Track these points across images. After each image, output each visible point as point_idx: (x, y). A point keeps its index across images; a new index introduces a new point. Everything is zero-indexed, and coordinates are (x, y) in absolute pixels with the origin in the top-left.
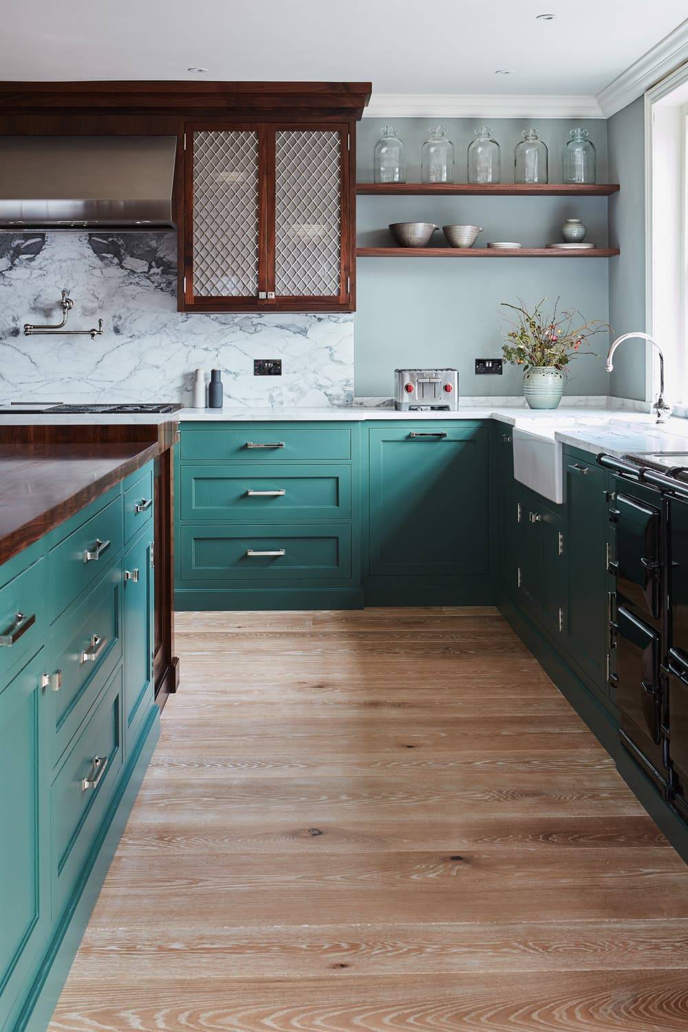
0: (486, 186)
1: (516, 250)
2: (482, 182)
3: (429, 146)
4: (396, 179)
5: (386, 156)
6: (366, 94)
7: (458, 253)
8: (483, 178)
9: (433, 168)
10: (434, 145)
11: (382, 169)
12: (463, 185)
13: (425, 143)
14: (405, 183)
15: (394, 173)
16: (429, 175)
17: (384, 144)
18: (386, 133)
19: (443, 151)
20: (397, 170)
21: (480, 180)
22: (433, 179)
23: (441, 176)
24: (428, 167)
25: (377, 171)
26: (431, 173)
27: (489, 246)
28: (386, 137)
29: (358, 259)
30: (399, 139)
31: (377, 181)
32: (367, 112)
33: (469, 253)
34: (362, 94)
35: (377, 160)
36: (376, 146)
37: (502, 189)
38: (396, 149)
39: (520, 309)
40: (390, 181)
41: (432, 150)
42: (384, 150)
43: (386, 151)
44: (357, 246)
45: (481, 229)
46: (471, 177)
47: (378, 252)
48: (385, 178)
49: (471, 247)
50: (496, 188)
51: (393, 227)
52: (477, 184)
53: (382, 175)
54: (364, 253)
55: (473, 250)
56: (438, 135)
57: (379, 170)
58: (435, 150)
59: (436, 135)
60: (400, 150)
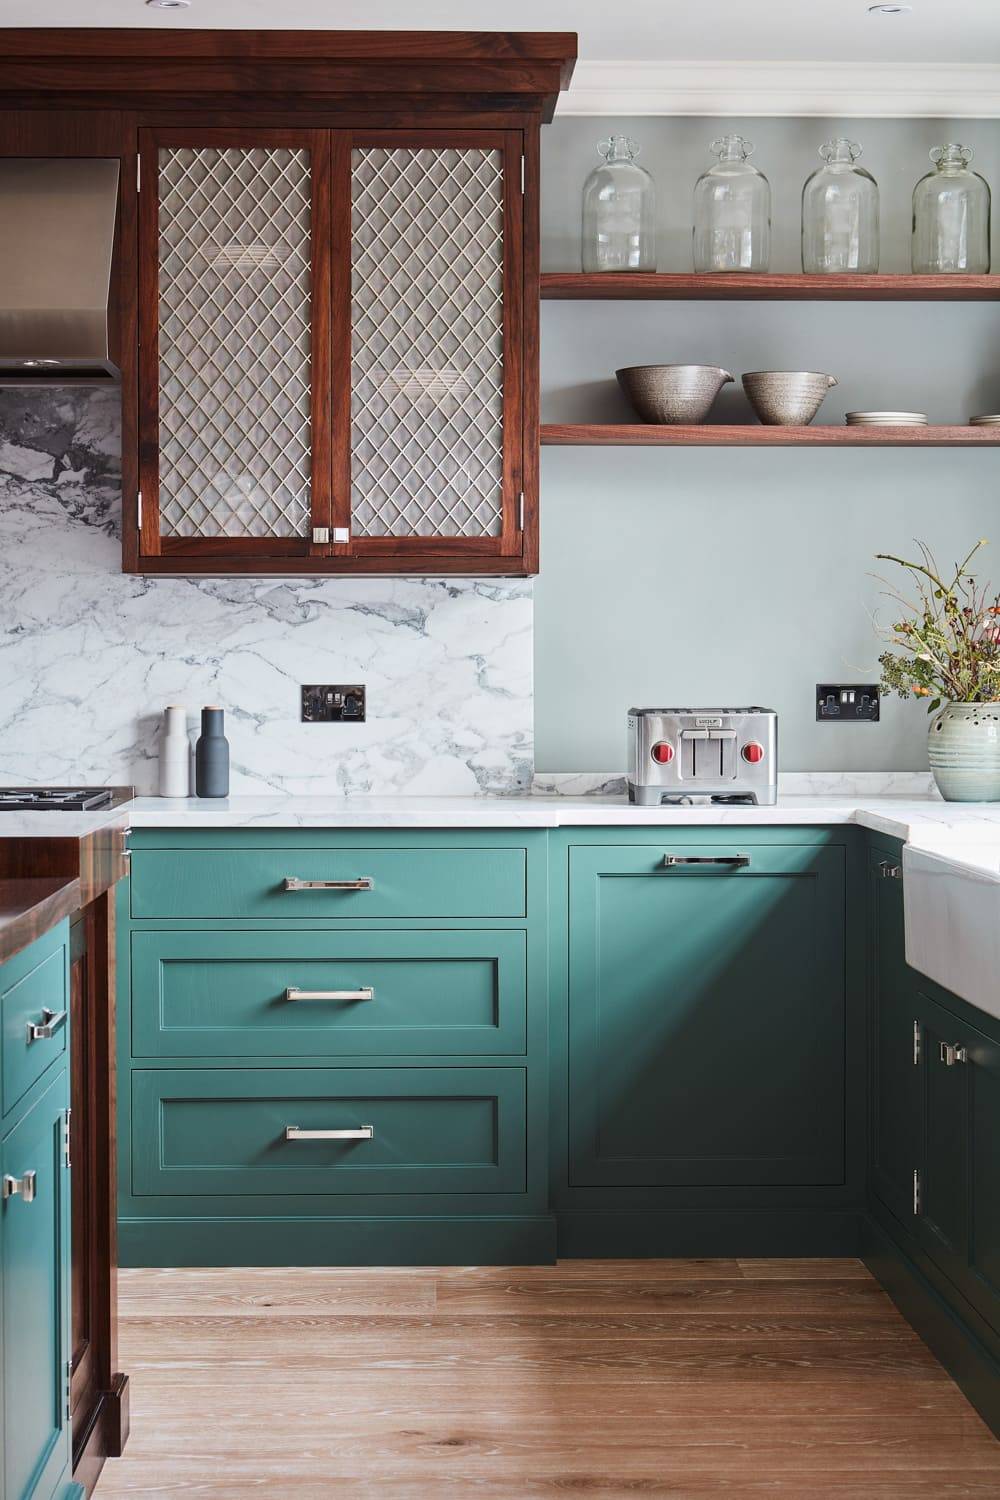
0: (844, 280)
1: (912, 430)
2: (834, 269)
3: (713, 185)
4: (634, 262)
5: (609, 207)
6: (563, 61)
7: (778, 436)
8: (838, 259)
9: (719, 235)
10: (723, 182)
11: (601, 238)
12: (790, 276)
13: (703, 177)
14: (654, 272)
15: (629, 249)
16: (710, 252)
17: (606, 179)
18: (611, 153)
19: (744, 194)
20: (636, 241)
21: (831, 263)
22: (721, 262)
23: (739, 254)
24: (709, 233)
25: (589, 244)
26: (716, 248)
27: (851, 420)
28: (609, 163)
29: (545, 451)
30: (642, 169)
31: (589, 266)
32: (566, 103)
33: (801, 437)
34: (554, 60)
35: (589, 217)
36: (586, 184)
37: (883, 285)
38: (634, 191)
39: (921, 569)
40: (620, 266)
41: (719, 192)
42: (605, 194)
43: (611, 195)
44: (543, 420)
45: (831, 379)
46: (811, 259)
47: (591, 434)
48: (607, 261)
49: (808, 422)
50: (869, 282)
51: (626, 375)
52: (822, 274)
53: (600, 252)
54: (559, 436)
55: (813, 429)
56: (733, 156)
57: (594, 243)
58: (726, 194)
59: (729, 157)
60: (643, 195)
